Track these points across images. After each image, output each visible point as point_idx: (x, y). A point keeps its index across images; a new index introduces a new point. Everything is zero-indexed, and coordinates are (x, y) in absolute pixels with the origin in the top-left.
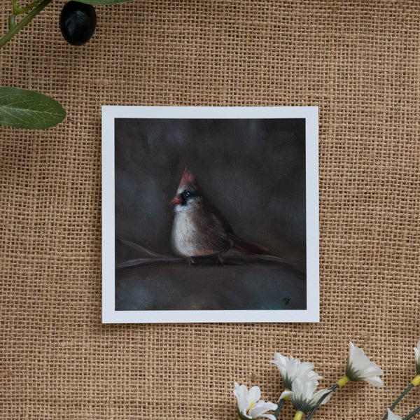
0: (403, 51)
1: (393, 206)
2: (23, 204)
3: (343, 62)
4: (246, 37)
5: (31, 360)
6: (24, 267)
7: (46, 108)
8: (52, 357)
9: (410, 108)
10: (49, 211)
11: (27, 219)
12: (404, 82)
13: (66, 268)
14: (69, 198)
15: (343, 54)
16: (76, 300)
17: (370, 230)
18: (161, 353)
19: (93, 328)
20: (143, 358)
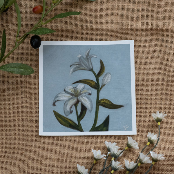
2: (23, 101)
5: (29, 148)
6: (25, 119)
7: (28, 69)
8: (36, 147)
10: (32, 102)
11: (25, 105)
18: (69, 143)
20: (64, 145)
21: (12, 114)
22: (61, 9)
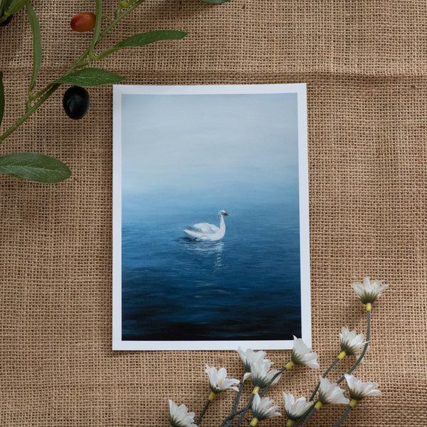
0: (320, 116)
1: (319, 231)
2: (43, 243)
5: (55, 358)
6: (47, 288)
7: (56, 168)
8: (71, 355)
9: (327, 158)
10: (63, 247)
11: (48, 254)
12: (322, 139)
14: (78, 236)
16: (86, 312)
19: (100, 332)
21: (15, 274)
22: (141, 22)
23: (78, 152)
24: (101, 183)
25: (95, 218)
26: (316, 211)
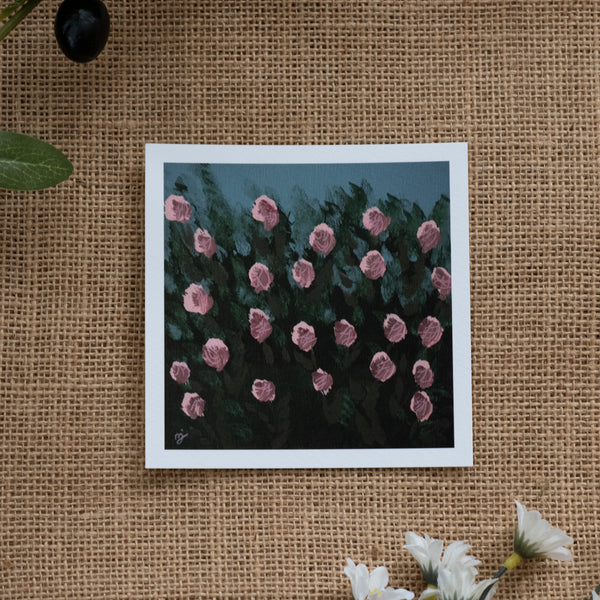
0: (573, 54)
1: (572, 285)
3: (484, 76)
4: (336, 47)
6: (22, 402)
7: (41, 159)
9: (587, 138)
10: (56, 319)
11: (24, 332)
12: (576, 100)
13: (85, 402)
14: (85, 297)
15: (483, 64)
16: (102, 450)
17: (539, 323)
18: (234, 523)
19: (129, 490)
20: (206, 531)
23: (85, 126)
24: (131, 189)
25: (120, 259)
26: (565, 245)
